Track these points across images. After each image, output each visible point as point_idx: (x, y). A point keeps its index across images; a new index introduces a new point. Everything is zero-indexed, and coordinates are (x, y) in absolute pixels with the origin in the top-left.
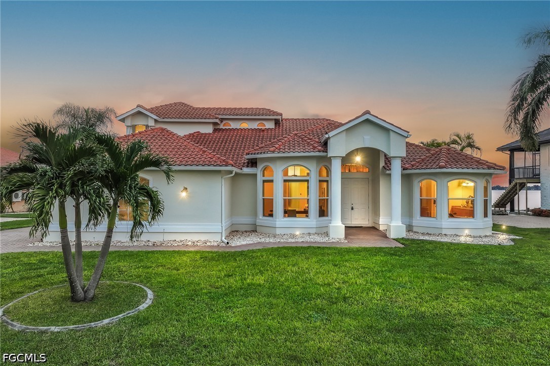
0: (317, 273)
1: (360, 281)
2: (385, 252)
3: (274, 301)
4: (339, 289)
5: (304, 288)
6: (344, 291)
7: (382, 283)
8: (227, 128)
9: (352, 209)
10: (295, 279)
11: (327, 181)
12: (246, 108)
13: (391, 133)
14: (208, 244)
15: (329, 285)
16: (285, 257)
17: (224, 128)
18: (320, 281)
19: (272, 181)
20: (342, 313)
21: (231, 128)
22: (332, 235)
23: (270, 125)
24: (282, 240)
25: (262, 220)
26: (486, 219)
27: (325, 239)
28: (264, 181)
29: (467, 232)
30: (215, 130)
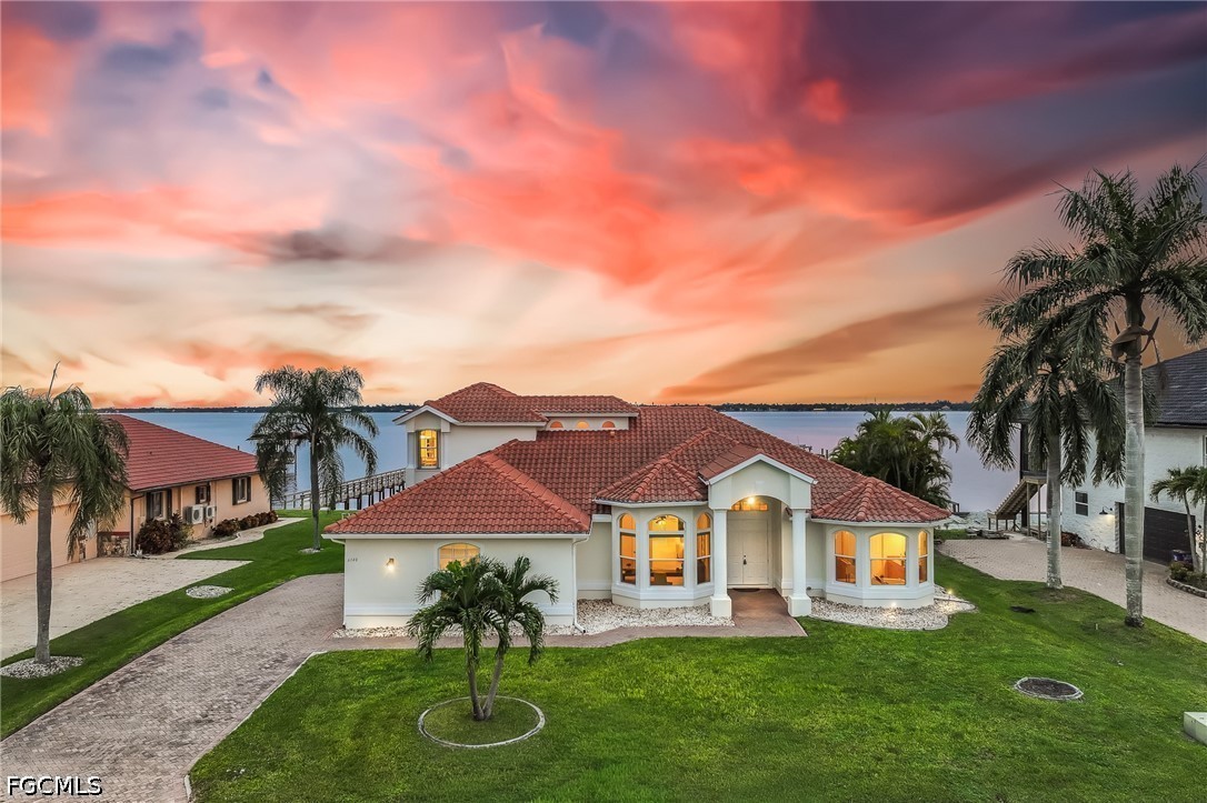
0: (698, 683)
1: (740, 694)
2: (776, 648)
3: (659, 719)
4: (718, 704)
5: (684, 703)
6: (722, 707)
7: (761, 696)
8: (557, 429)
9: (745, 563)
10: (674, 691)
11: (709, 533)
12: (584, 397)
13: (792, 478)
14: (560, 632)
15: (709, 698)
16: (660, 658)
17: (552, 430)
18: (700, 694)
19: (634, 535)
20: (720, 730)
21: (562, 429)
22: (714, 612)
23: (622, 425)
24: (650, 623)
25: (619, 587)
26: (925, 584)
27: (706, 621)
28: (622, 534)
29: (894, 605)
30: (542, 434)
